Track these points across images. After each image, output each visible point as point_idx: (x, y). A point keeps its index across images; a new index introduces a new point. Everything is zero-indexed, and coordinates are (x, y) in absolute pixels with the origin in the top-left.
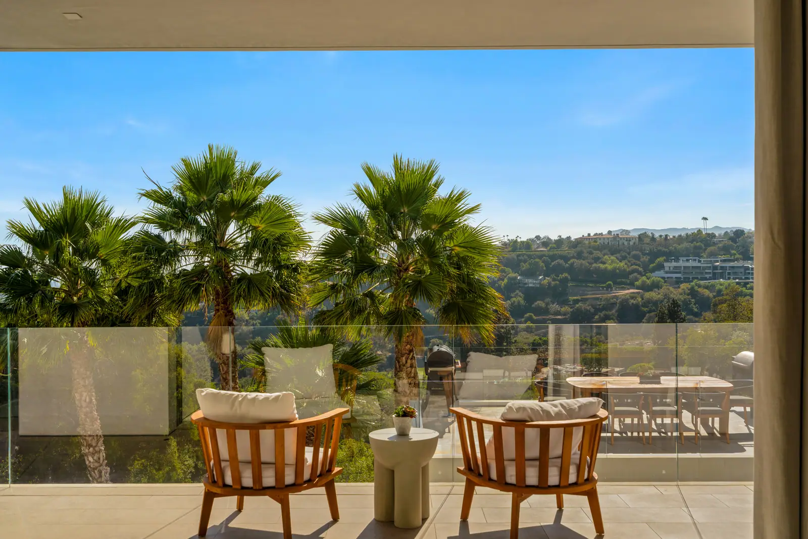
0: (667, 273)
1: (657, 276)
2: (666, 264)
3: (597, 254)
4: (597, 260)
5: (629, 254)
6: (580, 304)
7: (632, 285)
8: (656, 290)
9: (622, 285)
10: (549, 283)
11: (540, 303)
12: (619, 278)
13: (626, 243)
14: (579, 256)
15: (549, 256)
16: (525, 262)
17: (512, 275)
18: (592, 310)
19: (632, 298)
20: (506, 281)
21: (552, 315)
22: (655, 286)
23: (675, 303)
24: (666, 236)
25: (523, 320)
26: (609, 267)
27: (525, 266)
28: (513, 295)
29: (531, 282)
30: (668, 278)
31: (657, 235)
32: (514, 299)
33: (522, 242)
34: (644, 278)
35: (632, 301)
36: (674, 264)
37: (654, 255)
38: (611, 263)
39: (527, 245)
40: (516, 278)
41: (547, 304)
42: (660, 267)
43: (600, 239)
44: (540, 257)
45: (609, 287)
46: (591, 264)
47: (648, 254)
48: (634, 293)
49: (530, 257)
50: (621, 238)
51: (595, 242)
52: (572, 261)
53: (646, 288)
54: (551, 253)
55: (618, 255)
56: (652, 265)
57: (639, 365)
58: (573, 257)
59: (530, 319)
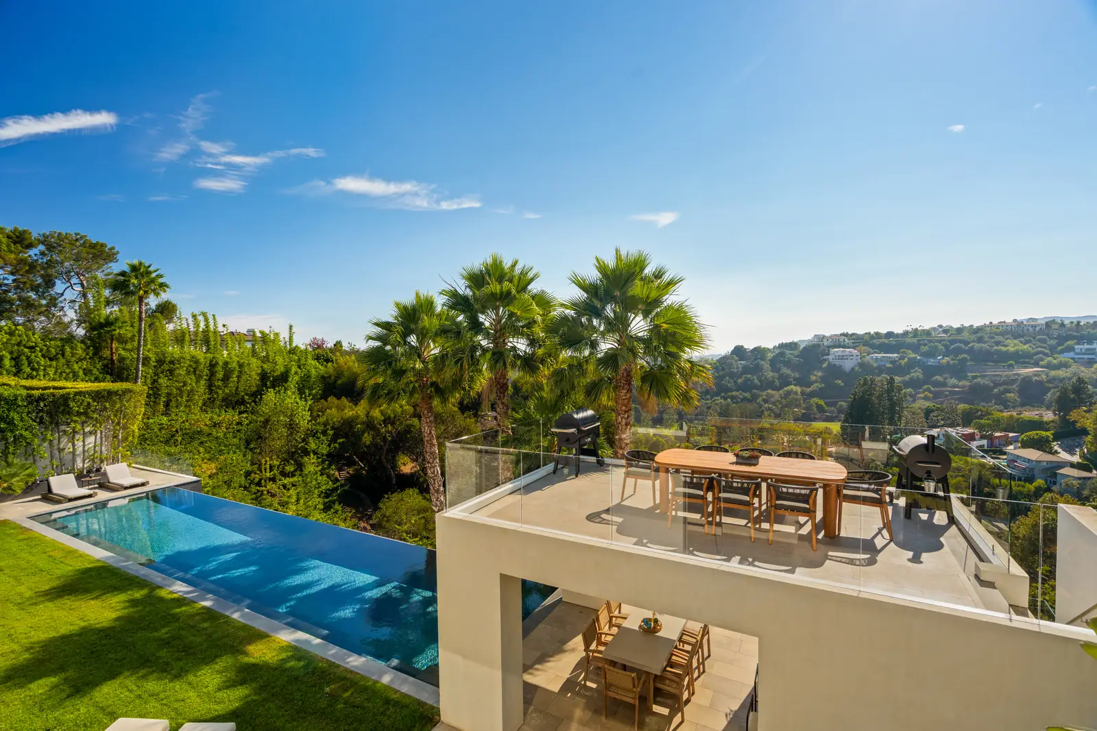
0: (1078, 354)
1: (1064, 358)
2: (1076, 347)
3: (1000, 338)
4: (998, 343)
5: (1034, 338)
6: (979, 379)
7: (1036, 364)
8: (1064, 369)
9: (1025, 365)
10: (948, 363)
11: (938, 378)
12: (1022, 359)
13: (1031, 329)
14: (980, 340)
15: (949, 341)
16: (925, 345)
17: (912, 356)
18: (992, 385)
19: (1035, 375)
20: (906, 360)
21: (950, 387)
22: (1064, 365)
23: (1080, 380)
24: (1078, 322)
25: (921, 390)
26: (1011, 349)
27: (924, 349)
28: (912, 371)
29: (931, 362)
30: (1079, 358)
31: (1066, 322)
32: (913, 374)
33: (924, 330)
34: (1050, 358)
35: (1036, 378)
36: (1086, 346)
37: (1062, 339)
38: (1013, 346)
39: (927, 333)
40: (916, 358)
41: (946, 378)
42: (1071, 349)
43: (1003, 326)
44: (940, 341)
45: (1011, 365)
46: (992, 346)
47: (1056, 338)
48: (1038, 371)
49: (930, 341)
50: (1026, 325)
51: (998, 329)
52: (972, 344)
53: (1050, 366)
54: (951, 338)
55: (1022, 339)
56: (1060, 348)
57: (1034, 432)
58: (973, 341)
59: (928, 390)
